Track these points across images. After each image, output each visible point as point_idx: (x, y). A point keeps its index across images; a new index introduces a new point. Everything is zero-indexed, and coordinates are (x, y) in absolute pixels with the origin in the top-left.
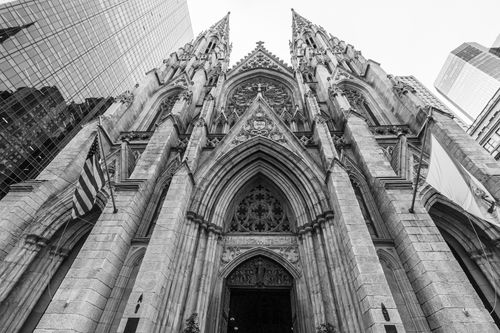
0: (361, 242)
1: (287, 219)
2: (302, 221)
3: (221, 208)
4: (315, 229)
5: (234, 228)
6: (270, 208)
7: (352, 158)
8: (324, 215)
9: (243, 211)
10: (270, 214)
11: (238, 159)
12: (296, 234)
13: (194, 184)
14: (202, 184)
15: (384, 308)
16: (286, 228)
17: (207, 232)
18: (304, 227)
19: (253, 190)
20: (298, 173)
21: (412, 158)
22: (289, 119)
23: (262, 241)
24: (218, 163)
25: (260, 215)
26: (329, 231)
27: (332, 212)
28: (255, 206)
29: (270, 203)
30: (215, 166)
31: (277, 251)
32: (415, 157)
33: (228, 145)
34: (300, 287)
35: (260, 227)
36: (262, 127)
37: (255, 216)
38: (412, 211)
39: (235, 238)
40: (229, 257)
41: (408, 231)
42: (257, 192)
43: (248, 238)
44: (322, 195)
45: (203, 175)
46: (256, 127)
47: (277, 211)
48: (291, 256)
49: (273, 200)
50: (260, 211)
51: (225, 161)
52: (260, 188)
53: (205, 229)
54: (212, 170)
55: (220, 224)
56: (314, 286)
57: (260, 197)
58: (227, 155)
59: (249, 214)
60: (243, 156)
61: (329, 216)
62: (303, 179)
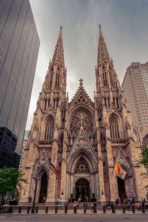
0: (102, 179)
1: (88, 169)
2: (92, 171)
3: (73, 168)
4: (94, 174)
5: (76, 172)
6: (85, 166)
7: (105, 155)
8: (96, 172)
9: (78, 167)
10: (85, 168)
11: (76, 154)
12: (90, 174)
13: (66, 164)
14: (68, 164)
15: (102, 190)
16: (88, 172)
17: (71, 174)
18: (92, 173)
19: (80, 161)
20: (92, 159)
21: (120, 156)
22: (91, 137)
23: (83, 175)
24: (72, 156)
25: (82, 168)
26: (97, 175)
27: (98, 171)
28: (81, 166)
29: (84, 165)
30: (70, 158)
31: (86, 177)
32: (121, 155)
33: (73, 151)
34: (90, 185)
35: (82, 172)
36: (83, 143)
37: (81, 169)
38: (112, 173)
39: (77, 175)
40: (75, 179)
41: (110, 177)
42: (81, 162)
43: (79, 175)
44: (96, 167)
45: (68, 161)
46: (81, 143)
47: (86, 167)
48: (89, 179)
49: (85, 164)
50: (82, 167)
51: (73, 156)
52: (82, 161)
53: (70, 174)
54: (70, 159)
55: (73, 172)
56: (93, 185)
57: (82, 163)
58: (73, 154)
59: (80, 168)
60: (78, 153)
61: (97, 172)
62: (93, 161)
